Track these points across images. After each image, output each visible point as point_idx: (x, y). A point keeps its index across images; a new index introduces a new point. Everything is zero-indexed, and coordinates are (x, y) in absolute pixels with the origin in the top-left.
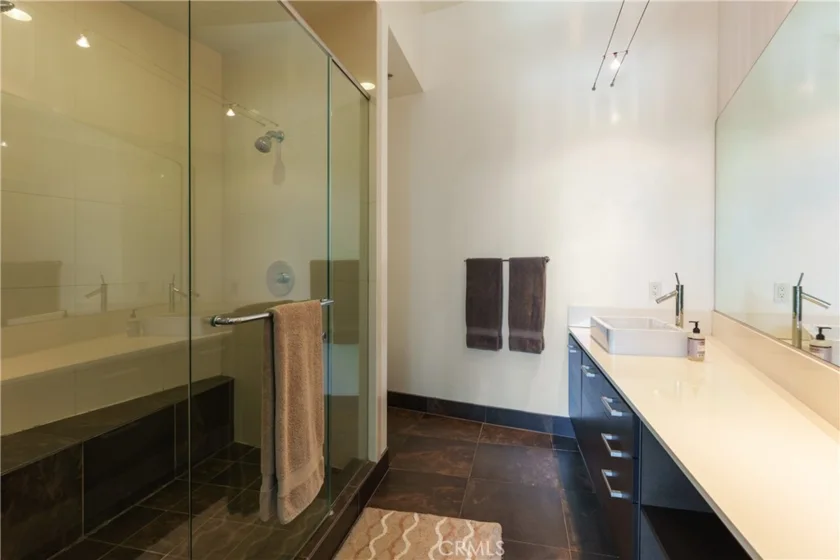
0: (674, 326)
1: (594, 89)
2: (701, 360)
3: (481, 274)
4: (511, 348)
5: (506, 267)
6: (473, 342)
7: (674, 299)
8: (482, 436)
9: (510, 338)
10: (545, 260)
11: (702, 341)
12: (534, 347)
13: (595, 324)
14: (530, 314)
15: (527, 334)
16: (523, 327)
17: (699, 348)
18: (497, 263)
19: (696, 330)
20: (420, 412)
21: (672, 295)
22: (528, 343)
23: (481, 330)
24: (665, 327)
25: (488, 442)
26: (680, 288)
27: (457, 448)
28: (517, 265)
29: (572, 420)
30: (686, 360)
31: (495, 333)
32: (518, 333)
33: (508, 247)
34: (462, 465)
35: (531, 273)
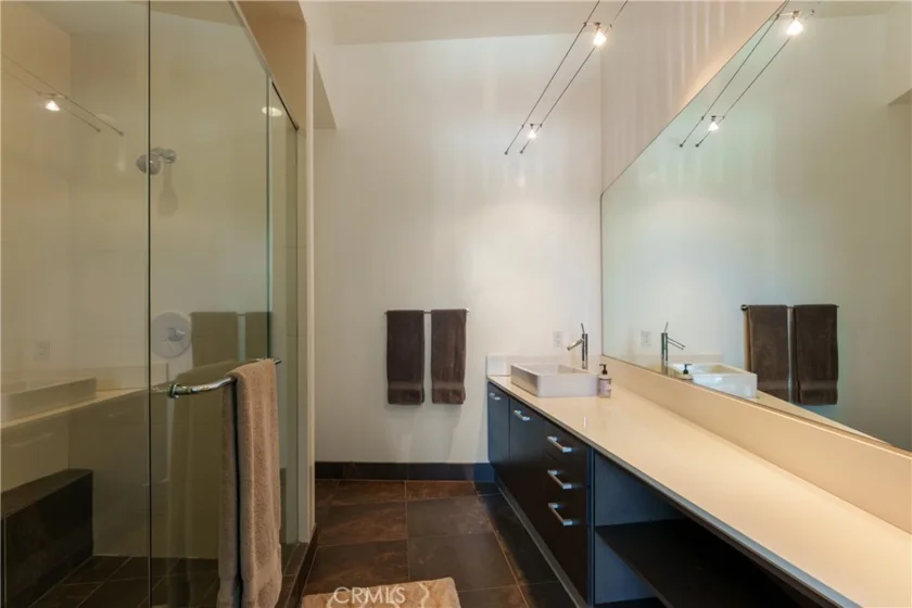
0: (581, 369)
1: (506, 153)
2: (608, 397)
3: (402, 326)
4: (434, 401)
5: (428, 320)
6: (394, 397)
7: (581, 345)
8: (408, 495)
9: (433, 390)
10: (464, 312)
11: (609, 381)
12: (457, 399)
13: (515, 371)
14: (452, 366)
15: (450, 386)
16: (446, 379)
17: (608, 387)
18: (419, 315)
19: (605, 372)
20: (334, 480)
21: (578, 344)
22: (451, 394)
23: (403, 383)
24: (574, 371)
25: (416, 499)
26: (585, 336)
27: (386, 511)
28: (438, 316)
29: (494, 465)
30: (595, 398)
31: (418, 387)
32: (441, 385)
33: (427, 299)
34: (396, 528)
35: (452, 324)
